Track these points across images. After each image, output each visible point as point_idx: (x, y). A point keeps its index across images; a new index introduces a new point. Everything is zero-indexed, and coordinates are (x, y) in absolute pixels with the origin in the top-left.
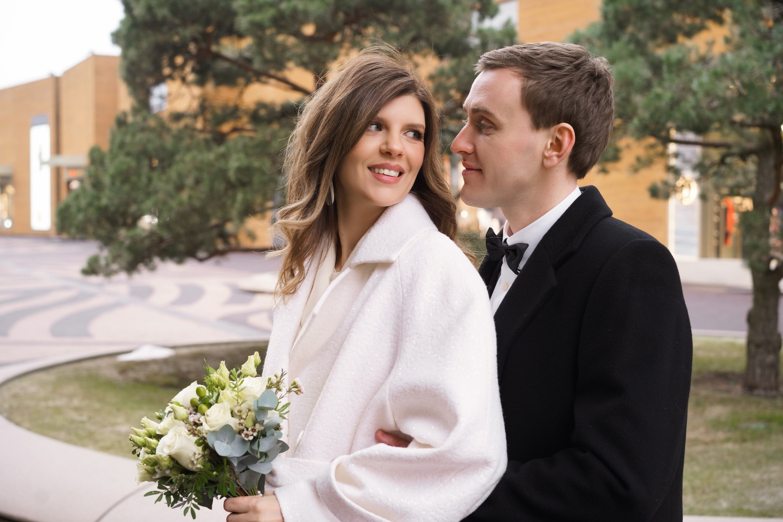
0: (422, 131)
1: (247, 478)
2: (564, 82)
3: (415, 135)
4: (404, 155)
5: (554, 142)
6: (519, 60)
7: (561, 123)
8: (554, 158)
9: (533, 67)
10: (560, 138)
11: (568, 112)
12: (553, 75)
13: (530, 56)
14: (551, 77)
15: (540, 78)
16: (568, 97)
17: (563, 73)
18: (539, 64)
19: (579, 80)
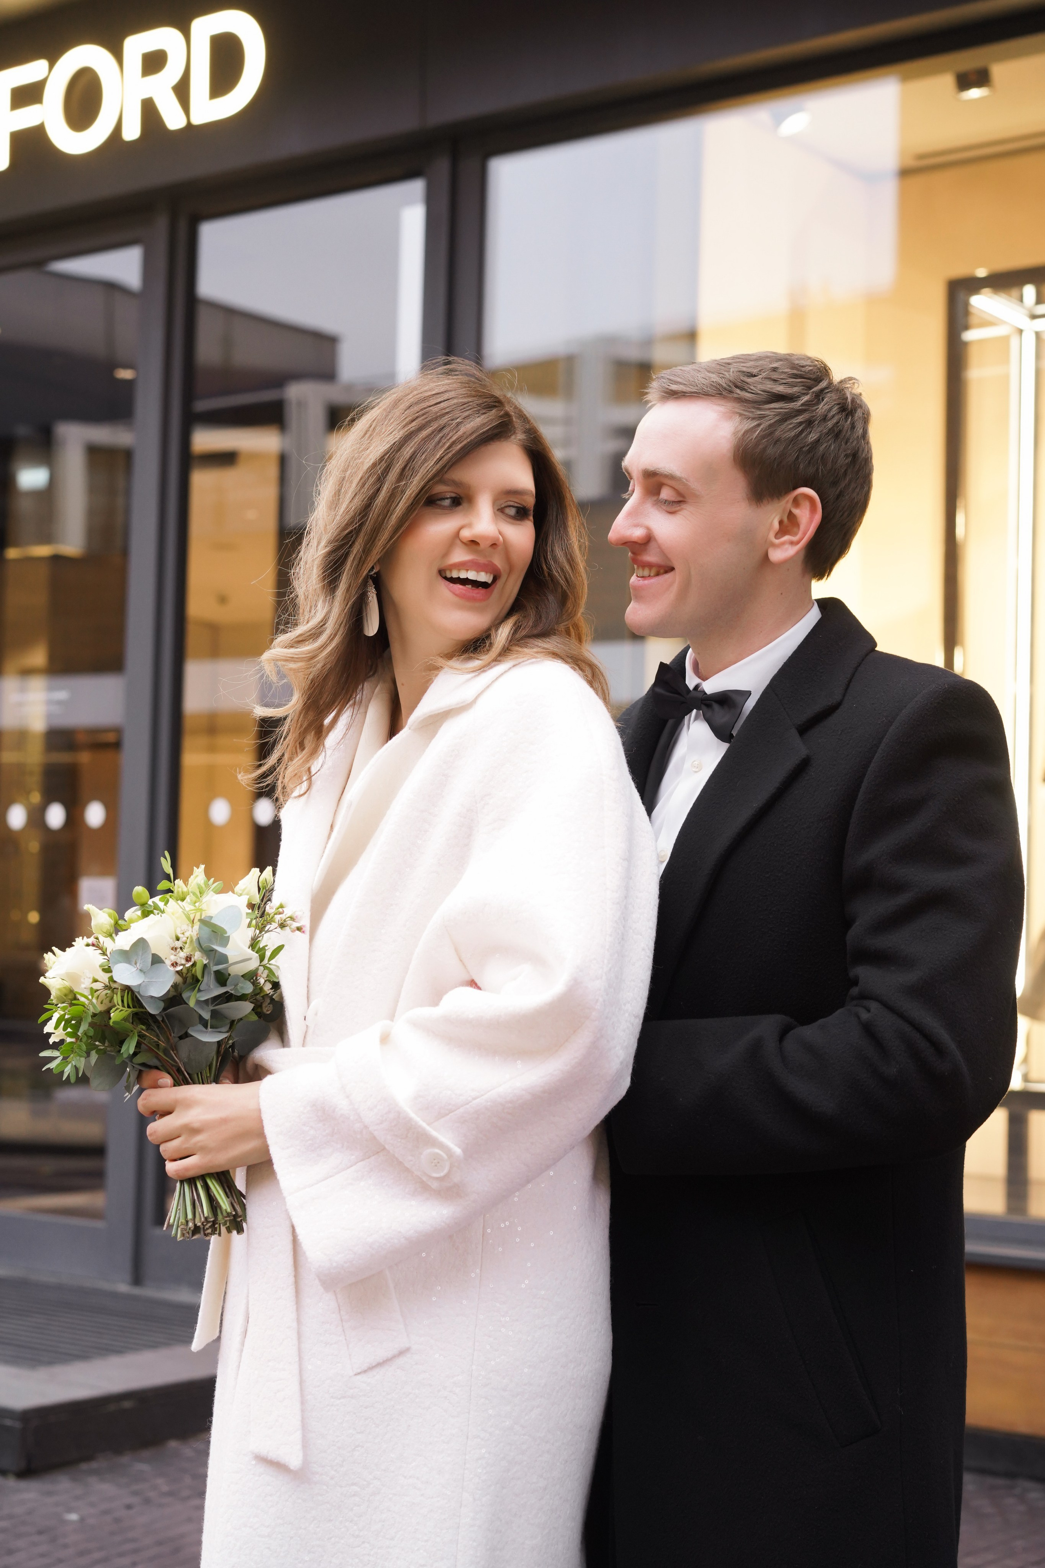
0: (530, 501)
1: (190, 1051)
2: (801, 423)
3: (518, 511)
4: (501, 545)
5: (785, 520)
6: (725, 385)
7: (800, 487)
8: (787, 546)
9: (749, 398)
10: (796, 511)
11: (811, 470)
12: (781, 410)
13: (742, 378)
14: (779, 414)
15: (762, 416)
16: (808, 448)
17: (800, 408)
18: (759, 392)
19: (825, 419)
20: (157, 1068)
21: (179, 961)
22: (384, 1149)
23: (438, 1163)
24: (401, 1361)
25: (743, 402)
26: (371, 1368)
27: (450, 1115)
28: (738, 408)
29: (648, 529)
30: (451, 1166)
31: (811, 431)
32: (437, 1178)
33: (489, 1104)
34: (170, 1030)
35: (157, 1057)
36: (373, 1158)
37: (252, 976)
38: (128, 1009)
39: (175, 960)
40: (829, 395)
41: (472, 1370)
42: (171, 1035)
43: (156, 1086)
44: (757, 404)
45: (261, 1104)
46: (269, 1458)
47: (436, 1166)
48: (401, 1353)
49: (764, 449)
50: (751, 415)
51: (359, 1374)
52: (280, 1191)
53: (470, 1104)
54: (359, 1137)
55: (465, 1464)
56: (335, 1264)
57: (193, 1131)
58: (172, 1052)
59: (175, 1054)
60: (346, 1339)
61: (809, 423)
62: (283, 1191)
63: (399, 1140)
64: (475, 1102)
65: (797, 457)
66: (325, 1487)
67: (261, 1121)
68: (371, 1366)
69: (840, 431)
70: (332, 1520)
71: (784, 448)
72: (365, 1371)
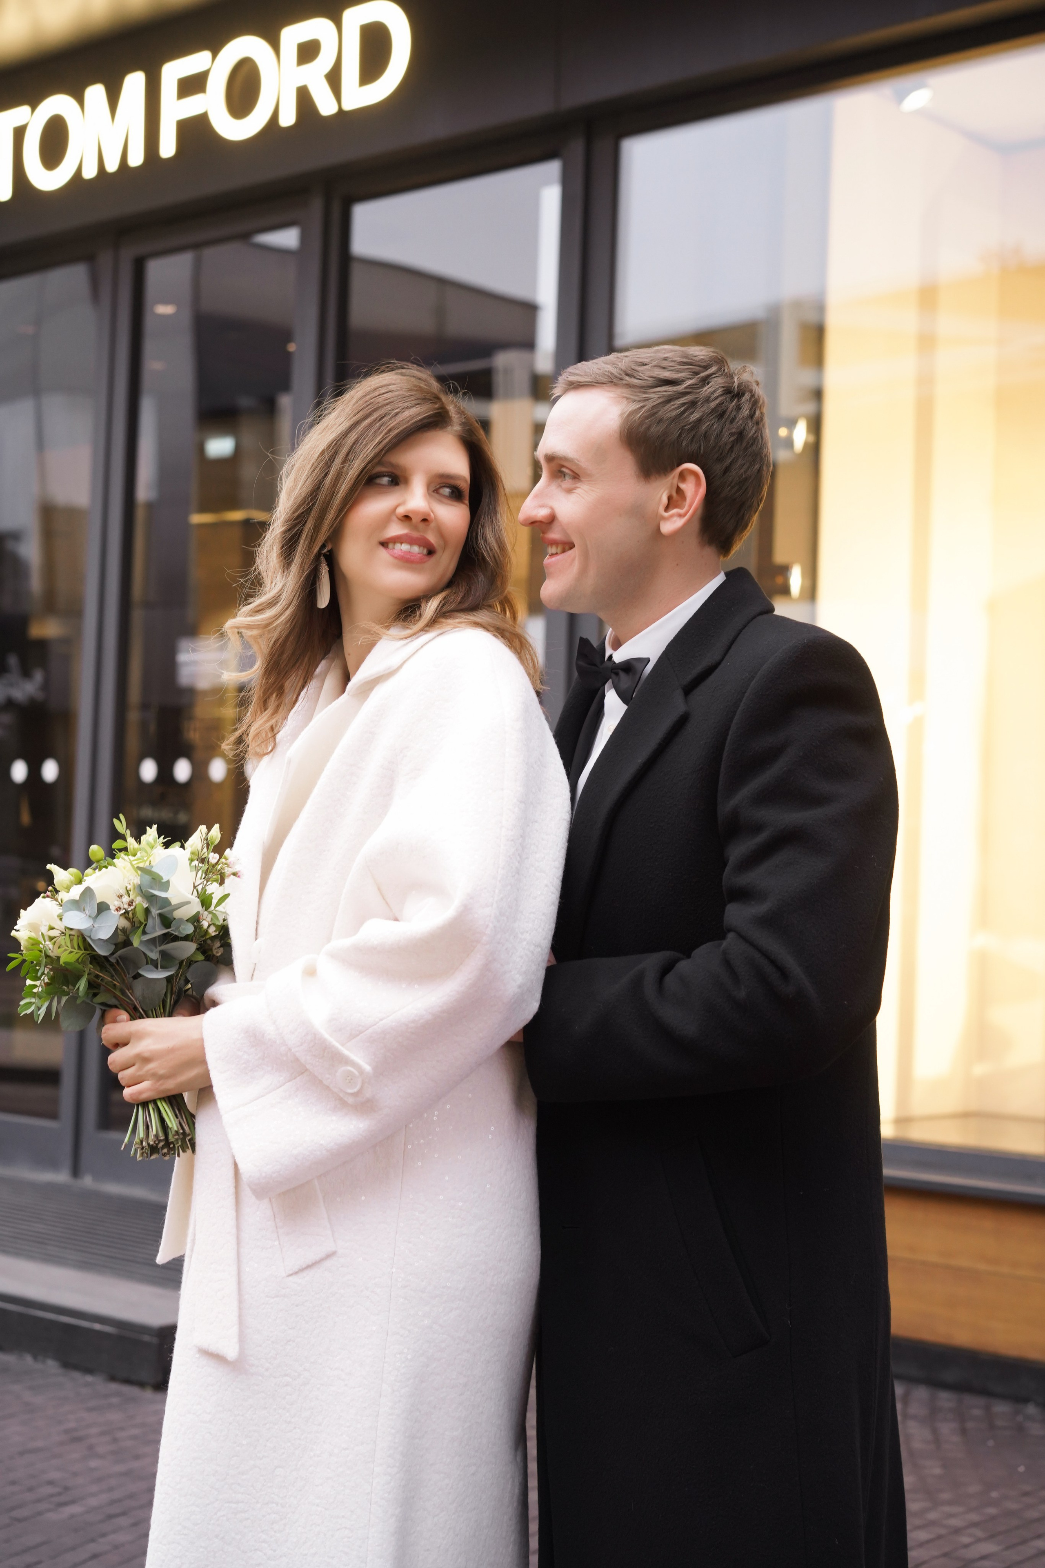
0: (465, 485)
1: (143, 990)
2: (684, 404)
3: (453, 492)
4: (432, 522)
5: (674, 494)
6: (616, 374)
7: (684, 463)
8: (675, 518)
9: (636, 383)
10: (683, 486)
11: (694, 447)
12: (665, 393)
13: (633, 367)
14: (663, 396)
15: (647, 398)
16: (690, 426)
17: (683, 391)
18: (646, 378)
19: (707, 400)
20: (116, 1007)
21: (122, 907)
22: (307, 1070)
23: (352, 1079)
24: (328, 1263)
25: (630, 387)
26: (302, 1270)
27: (360, 1035)
28: (625, 392)
29: (552, 508)
30: (363, 1083)
31: (694, 411)
32: (352, 1094)
33: (394, 1024)
34: (124, 971)
35: (115, 996)
36: (298, 1078)
37: (196, 920)
38: (79, 951)
39: (119, 906)
40: (715, 379)
41: (392, 1273)
42: (126, 976)
43: (115, 1021)
44: (645, 388)
45: (203, 1034)
46: (210, 1351)
47: (350, 1082)
48: (329, 1256)
49: (648, 428)
50: (636, 398)
51: (291, 1275)
52: (218, 1110)
53: (377, 1025)
54: (285, 1059)
55: (385, 1358)
56: (264, 1175)
57: (145, 1060)
58: (127, 991)
59: (130, 993)
60: (280, 1244)
61: (693, 404)
62: (220, 1110)
63: (317, 1060)
64: (381, 1022)
65: (680, 435)
66: (260, 1378)
67: (203, 1048)
68: (301, 1268)
69: (724, 412)
70: (267, 1408)
71: (667, 427)
72: (296, 1273)
